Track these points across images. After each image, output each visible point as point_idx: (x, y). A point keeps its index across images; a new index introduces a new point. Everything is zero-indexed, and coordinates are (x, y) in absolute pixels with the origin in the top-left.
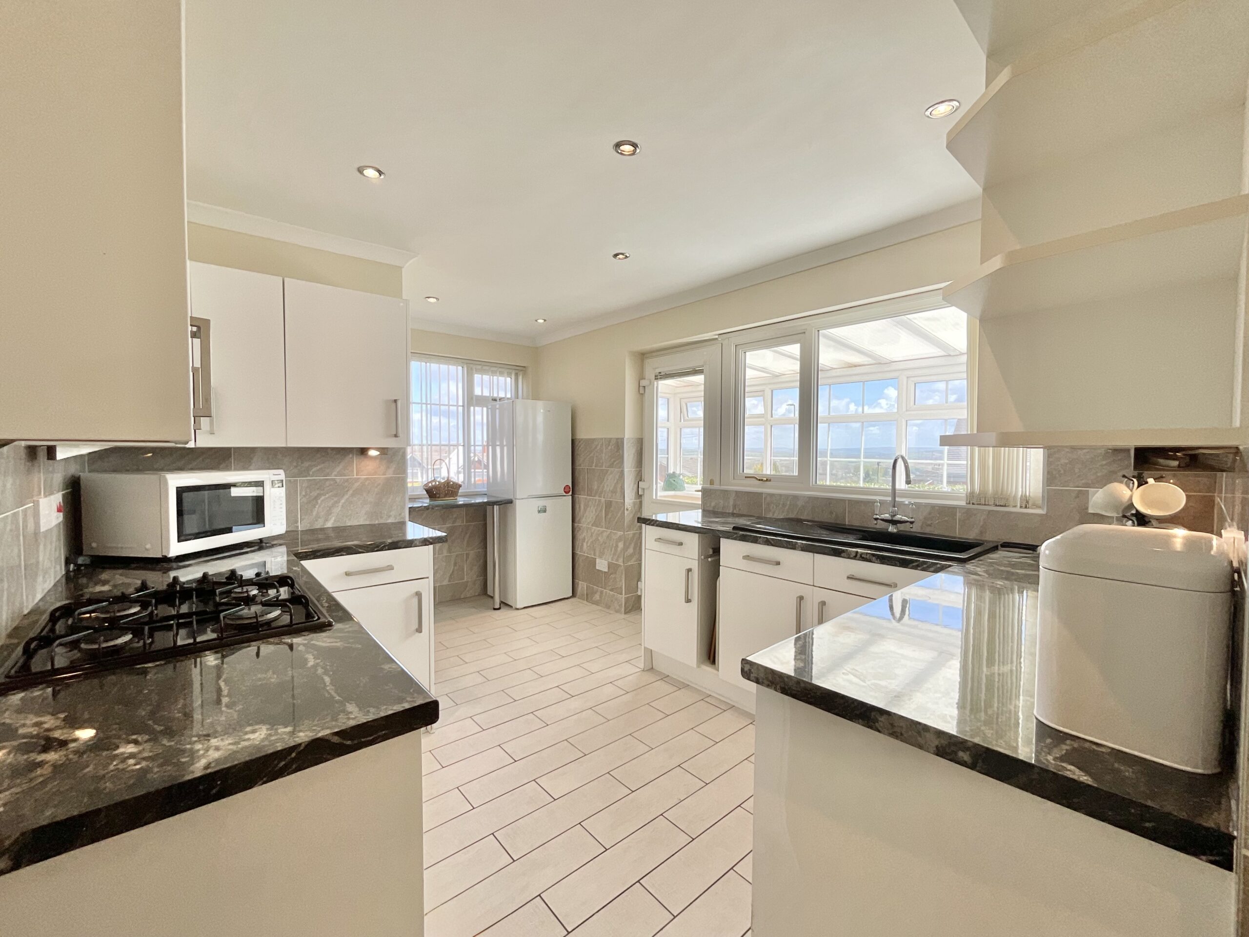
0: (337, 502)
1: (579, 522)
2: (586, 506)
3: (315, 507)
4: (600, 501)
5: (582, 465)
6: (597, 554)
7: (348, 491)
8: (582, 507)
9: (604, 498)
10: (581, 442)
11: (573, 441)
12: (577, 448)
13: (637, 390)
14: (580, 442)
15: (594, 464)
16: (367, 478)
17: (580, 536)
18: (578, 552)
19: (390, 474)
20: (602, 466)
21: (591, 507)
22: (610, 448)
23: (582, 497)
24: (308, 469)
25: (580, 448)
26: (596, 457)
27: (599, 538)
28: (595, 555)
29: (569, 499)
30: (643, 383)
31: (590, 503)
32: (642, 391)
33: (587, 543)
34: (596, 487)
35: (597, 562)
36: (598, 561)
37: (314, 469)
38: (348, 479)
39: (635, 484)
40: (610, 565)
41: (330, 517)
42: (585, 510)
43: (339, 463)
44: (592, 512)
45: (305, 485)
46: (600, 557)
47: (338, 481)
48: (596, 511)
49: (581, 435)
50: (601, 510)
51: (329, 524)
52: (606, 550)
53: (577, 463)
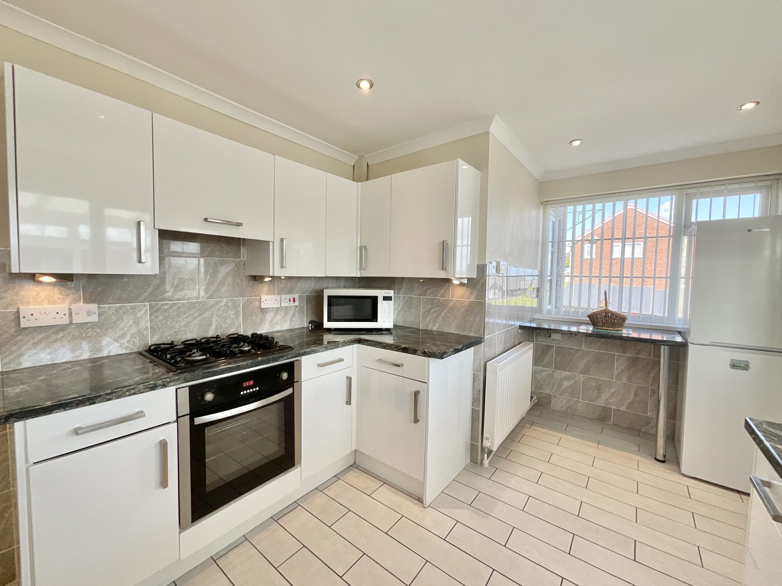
0: (440, 314)
3: (428, 316)
7: (446, 308)
16: (457, 300)
19: (472, 299)
24: (426, 291)
37: (429, 291)
38: (446, 300)
41: (436, 323)
43: (442, 288)
45: (424, 301)
47: (441, 300)
51: (435, 329)
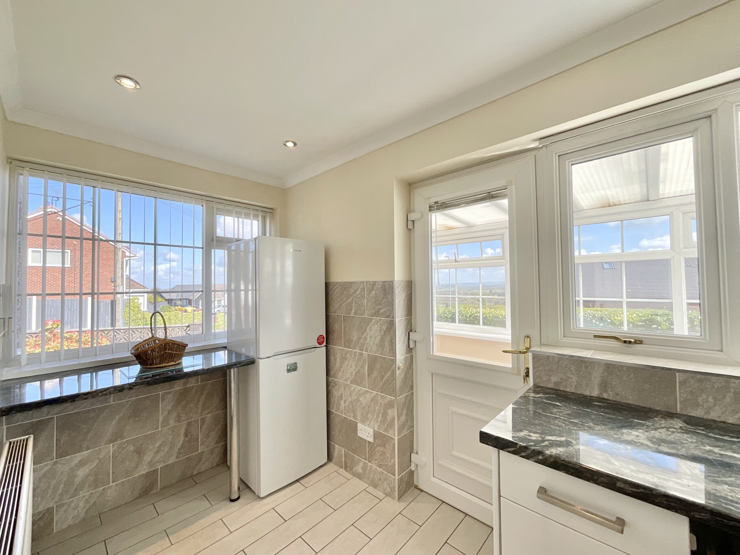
1: (334, 376)
2: (344, 359)
4: (361, 355)
5: (337, 311)
6: (359, 417)
8: (338, 360)
9: (366, 351)
10: (336, 286)
11: (327, 285)
12: (331, 292)
13: (406, 226)
14: (334, 285)
15: (353, 311)
17: (336, 393)
18: (333, 410)
20: (364, 313)
21: (349, 361)
22: (374, 292)
23: (338, 349)
25: (335, 294)
26: (356, 303)
27: (361, 399)
28: (355, 417)
29: (323, 350)
30: (412, 217)
31: (348, 355)
32: (410, 226)
33: (345, 402)
34: (355, 338)
35: (359, 428)
36: (360, 426)
39: (405, 335)
40: (376, 435)
42: (342, 363)
44: (351, 367)
46: (363, 422)
48: (356, 366)
49: (337, 277)
50: (362, 367)
52: (370, 415)
53: (332, 309)
